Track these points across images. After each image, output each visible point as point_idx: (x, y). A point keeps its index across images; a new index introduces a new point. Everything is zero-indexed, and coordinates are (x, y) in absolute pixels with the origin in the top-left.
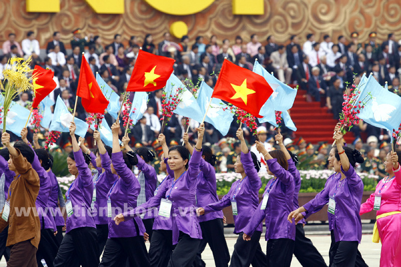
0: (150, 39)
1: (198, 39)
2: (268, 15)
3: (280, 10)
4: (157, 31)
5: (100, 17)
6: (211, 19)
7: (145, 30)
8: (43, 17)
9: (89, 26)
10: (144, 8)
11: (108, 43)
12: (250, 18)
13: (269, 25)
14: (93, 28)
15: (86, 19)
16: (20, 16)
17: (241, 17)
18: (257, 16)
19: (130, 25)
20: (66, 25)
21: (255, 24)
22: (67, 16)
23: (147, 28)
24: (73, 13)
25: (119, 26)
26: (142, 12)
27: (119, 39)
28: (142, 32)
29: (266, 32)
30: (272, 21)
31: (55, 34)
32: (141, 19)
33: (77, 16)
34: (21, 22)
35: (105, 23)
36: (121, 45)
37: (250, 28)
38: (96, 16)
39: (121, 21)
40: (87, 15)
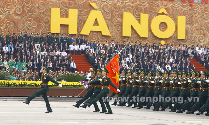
0: (155, 45)
1: (167, 45)
2: (186, 39)
3: (190, 38)
4: (157, 43)
5: (141, 38)
6: (171, 40)
7: (153, 42)
8: (126, 38)
9: (139, 41)
10: (153, 36)
11: (144, 46)
12: (181, 40)
13: (186, 42)
14: (140, 41)
15: (138, 39)
16: (120, 37)
17: (179, 39)
18: (183, 40)
19: (149, 41)
20: (132, 40)
21: (183, 42)
22: (133, 38)
23: (154, 42)
24: (134, 37)
25: (146, 41)
26: (152, 37)
27: (147, 45)
28: (153, 43)
29: (186, 44)
30: (187, 41)
31: (129, 43)
32: (152, 39)
33: (135, 38)
34: (120, 39)
35: (143, 40)
36: (147, 46)
37: (182, 43)
38: (140, 38)
39: (147, 39)
40: (138, 38)
